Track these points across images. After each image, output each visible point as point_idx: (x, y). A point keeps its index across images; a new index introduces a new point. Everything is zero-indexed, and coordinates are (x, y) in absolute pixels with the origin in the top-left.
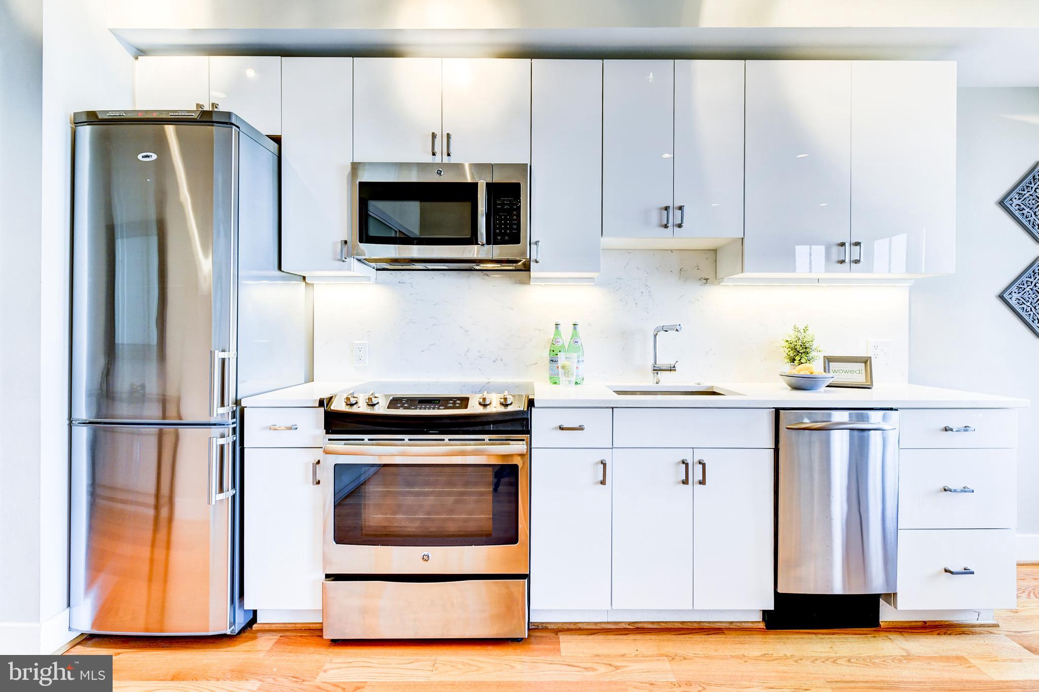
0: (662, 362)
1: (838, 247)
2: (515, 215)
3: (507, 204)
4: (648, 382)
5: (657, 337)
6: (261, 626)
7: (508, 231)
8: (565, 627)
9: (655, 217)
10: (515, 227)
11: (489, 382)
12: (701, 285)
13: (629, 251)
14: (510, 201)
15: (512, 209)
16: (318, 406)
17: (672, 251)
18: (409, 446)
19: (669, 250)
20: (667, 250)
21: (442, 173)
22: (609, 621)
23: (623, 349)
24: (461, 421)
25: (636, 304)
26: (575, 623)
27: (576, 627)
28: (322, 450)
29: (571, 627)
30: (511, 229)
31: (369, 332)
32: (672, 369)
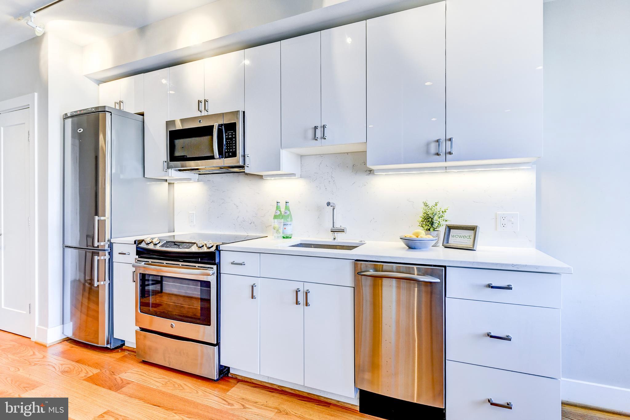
0: (337, 226)
1: (435, 143)
2: (234, 141)
3: (230, 135)
4: (328, 239)
5: (335, 210)
6: (126, 347)
7: (231, 150)
8: (246, 380)
9: (310, 133)
10: (234, 147)
11: (248, 236)
12: (367, 175)
13: (321, 155)
14: (232, 133)
15: (232, 138)
16: (134, 243)
17: (347, 153)
18: (166, 267)
19: (346, 153)
20: (344, 153)
21: (201, 121)
22: (269, 382)
23: (318, 217)
24: (183, 255)
25: (326, 189)
26: (251, 379)
27: (251, 381)
28: (132, 265)
29: (248, 381)
30: (232, 149)
31: (195, 207)
32: (343, 231)
